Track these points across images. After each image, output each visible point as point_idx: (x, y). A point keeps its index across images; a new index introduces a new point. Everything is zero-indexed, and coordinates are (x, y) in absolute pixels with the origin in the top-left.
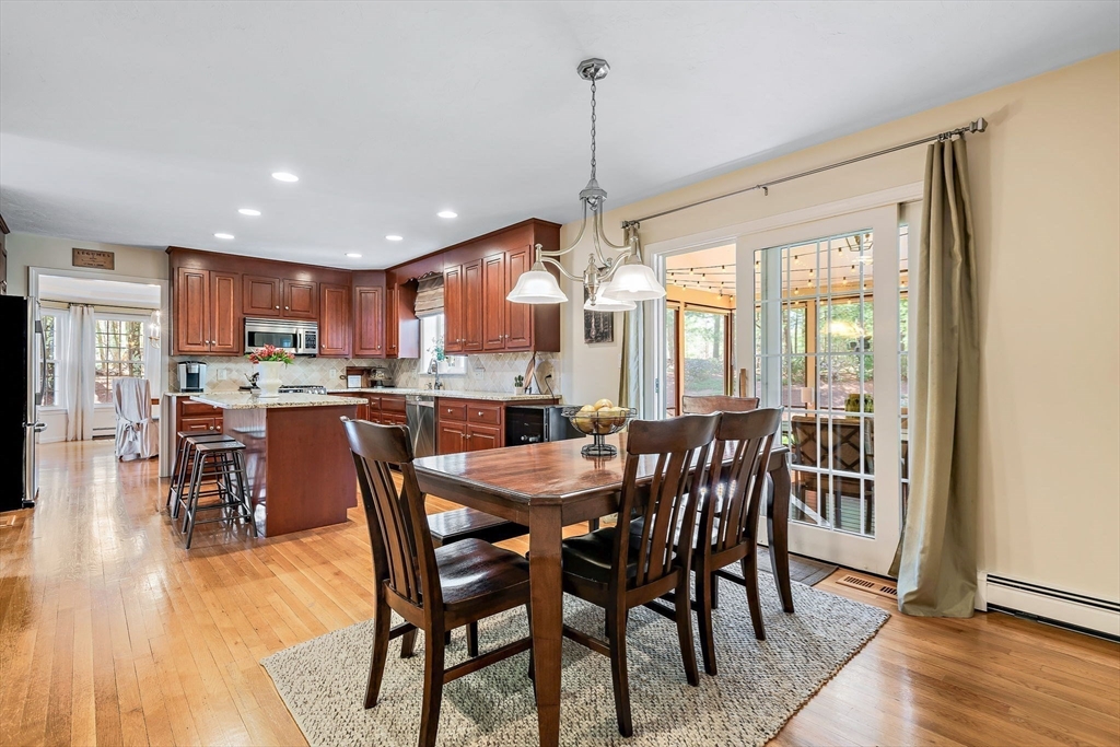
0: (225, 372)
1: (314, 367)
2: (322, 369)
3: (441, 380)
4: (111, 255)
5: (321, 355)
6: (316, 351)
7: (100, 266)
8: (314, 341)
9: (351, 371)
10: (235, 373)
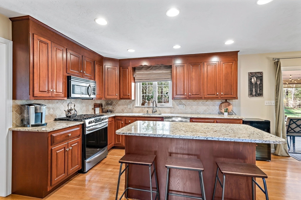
1: (84, 104)
8: (95, 91)
9: (96, 106)
10: (52, 110)
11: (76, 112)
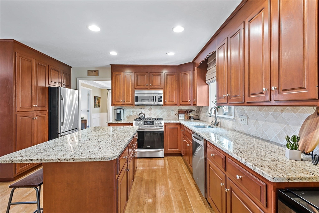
0: (132, 112)
1: (165, 110)
2: (168, 111)
3: (218, 120)
4: (97, 71)
5: (165, 105)
6: (162, 103)
7: (95, 75)
8: (161, 98)
9: (180, 111)
10: (135, 113)
11: (143, 116)
